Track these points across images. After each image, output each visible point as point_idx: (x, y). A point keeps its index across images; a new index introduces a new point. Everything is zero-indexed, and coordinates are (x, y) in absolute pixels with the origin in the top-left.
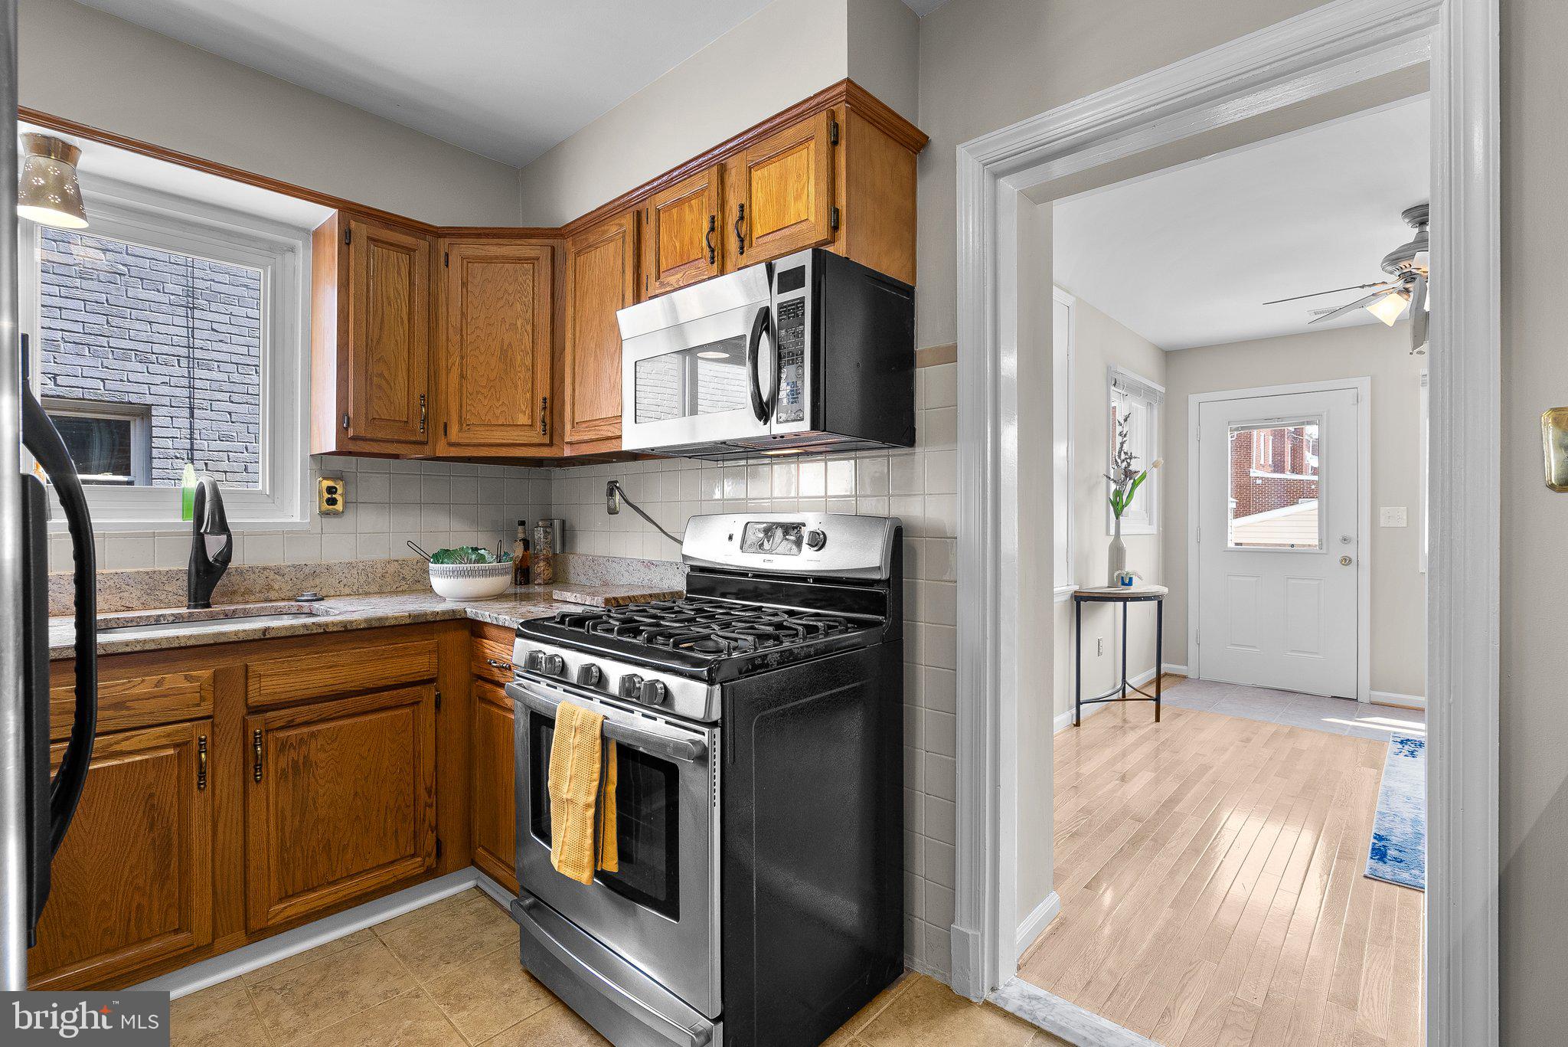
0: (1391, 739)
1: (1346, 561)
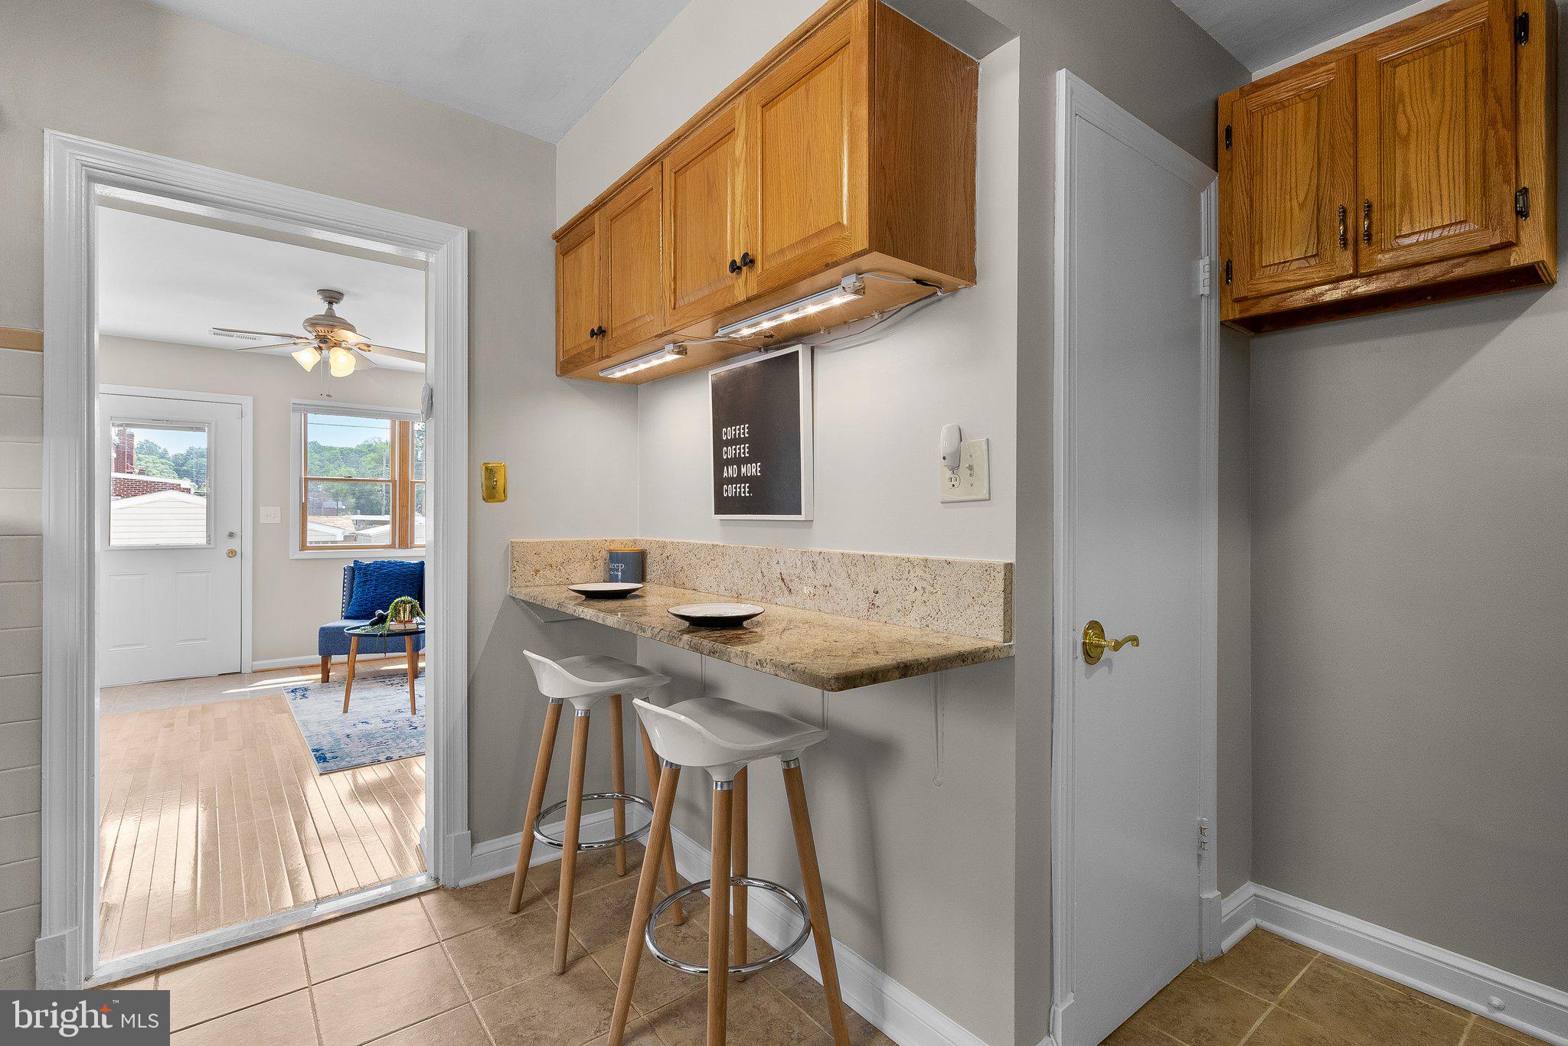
0: (284, 692)
1: (232, 554)
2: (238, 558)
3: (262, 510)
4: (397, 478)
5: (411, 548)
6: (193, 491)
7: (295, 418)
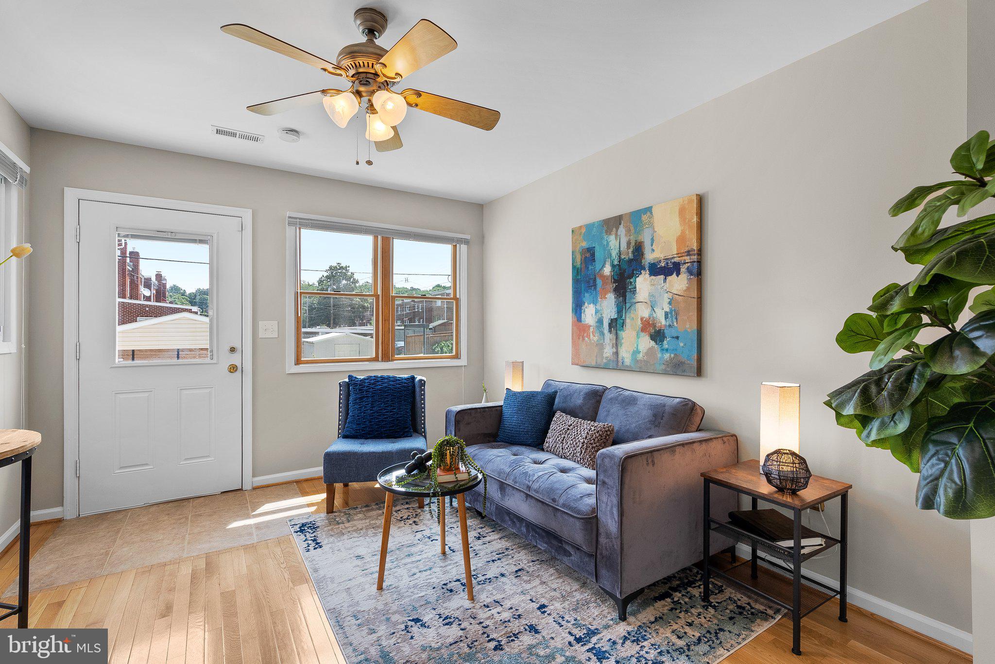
1: (233, 369)
2: (239, 373)
3: (261, 324)
4: (379, 292)
5: (393, 360)
6: (199, 313)
7: (290, 231)
